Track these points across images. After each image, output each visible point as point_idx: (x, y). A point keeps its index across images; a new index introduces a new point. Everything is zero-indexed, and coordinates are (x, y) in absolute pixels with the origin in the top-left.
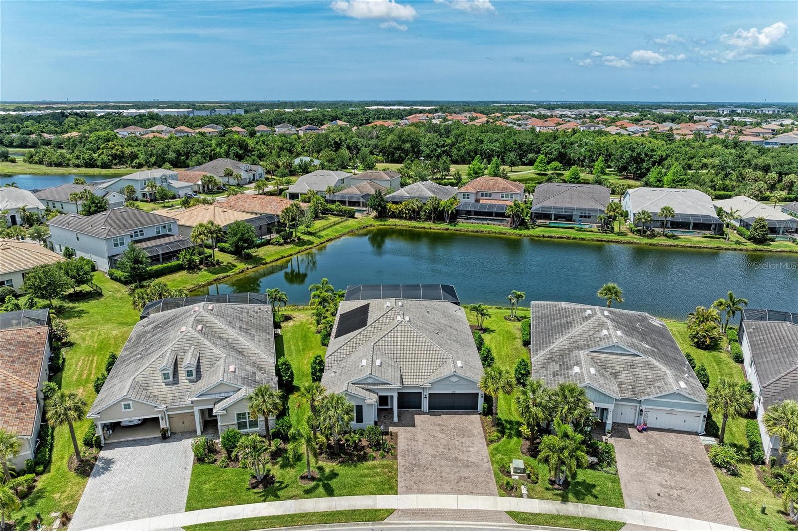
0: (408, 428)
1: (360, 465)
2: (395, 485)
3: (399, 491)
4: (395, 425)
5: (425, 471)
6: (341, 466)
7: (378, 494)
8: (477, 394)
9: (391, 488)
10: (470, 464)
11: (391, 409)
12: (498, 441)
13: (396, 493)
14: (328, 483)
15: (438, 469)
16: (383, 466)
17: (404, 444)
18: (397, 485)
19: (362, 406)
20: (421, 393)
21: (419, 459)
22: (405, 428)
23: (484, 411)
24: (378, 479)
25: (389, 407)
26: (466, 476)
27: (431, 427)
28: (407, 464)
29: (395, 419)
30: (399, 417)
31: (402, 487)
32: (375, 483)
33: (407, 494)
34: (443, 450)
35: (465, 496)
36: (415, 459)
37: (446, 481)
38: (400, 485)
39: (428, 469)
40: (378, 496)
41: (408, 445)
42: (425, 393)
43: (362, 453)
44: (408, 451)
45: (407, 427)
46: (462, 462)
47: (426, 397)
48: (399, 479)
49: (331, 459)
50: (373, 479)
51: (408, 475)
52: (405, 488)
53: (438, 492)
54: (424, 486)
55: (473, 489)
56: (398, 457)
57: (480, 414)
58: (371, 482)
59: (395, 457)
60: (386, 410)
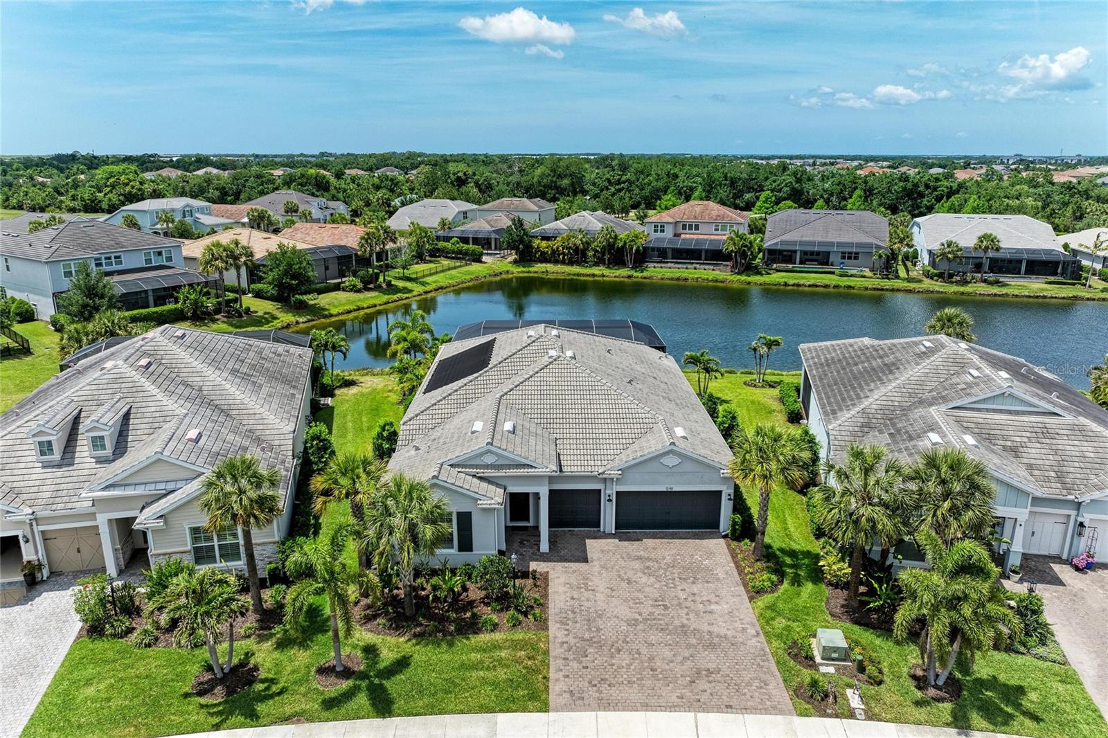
0: (572, 564)
1: (461, 642)
2: (542, 688)
3: (552, 704)
4: (544, 558)
5: (612, 657)
6: (417, 644)
7: (501, 711)
8: (720, 492)
9: (533, 697)
10: (716, 640)
11: (536, 528)
12: (773, 591)
13: (545, 709)
14: (381, 685)
15: (644, 650)
16: (515, 645)
17: (562, 597)
18: (547, 689)
19: (471, 513)
20: (600, 490)
21: (599, 630)
22: (567, 564)
23: (734, 530)
24: (502, 674)
25: (531, 523)
26: (712, 666)
27: (621, 562)
28: (572, 641)
29: (544, 546)
30: (552, 542)
31: (560, 695)
32: (495, 684)
33: (572, 710)
34: (651, 609)
35: (713, 717)
36: (589, 629)
37: (665, 678)
38: (555, 688)
39: (619, 651)
40: (502, 718)
41: (572, 598)
42: (608, 492)
43: (468, 614)
44: (574, 612)
45: (570, 561)
46: (698, 636)
47: (610, 500)
48: (552, 675)
49: (397, 629)
50: (490, 675)
51: (575, 665)
52: (567, 695)
53: (646, 707)
54: (613, 691)
55: (731, 698)
56: (550, 624)
57: (725, 537)
58: (484, 681)
59: (543, 624)
60: (526, 528)
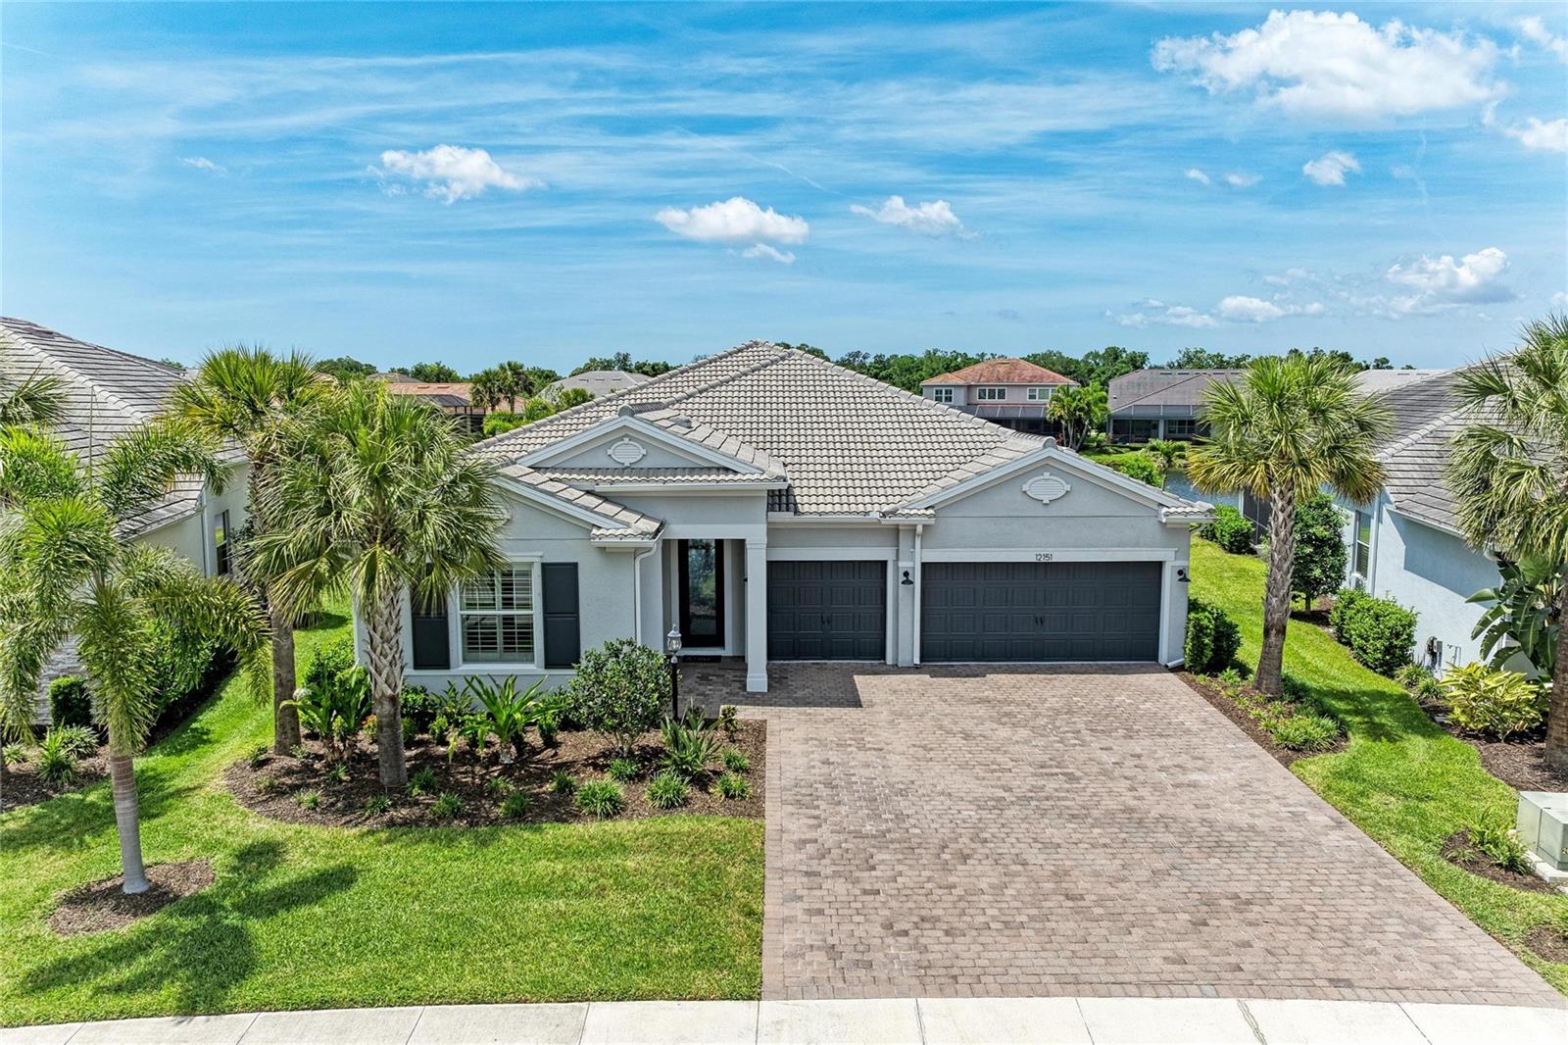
0: (819, 709)
1: (516, 840)
2: (741, 936)
3: (770, 978)
4: (755, 699)
5: (946, 868)
6: (389, 841)
7: (602, 995)
8: (1159, 566)
9: (711, 958)
10: (1231, 836)
12: (1333, 749)
13: (752, 992)
15: (1034, 856)
16: (664, 844)
17: (801, 761)
18: (756, 941)
19: (575, 565)
20: (884, 563)
21: (900, 817)
22: (809, 710)
23: (1198, 649)
24: (618, 905)
25: (728, 651)
26: (1245, 889)
27: (939, 706)
28: (827, 837)
29: (757, 678)
30: (775, 679)
31: (795, 955)
32: (596, 929)
33: (836, 994)
34: (1032, 781)
35: (1299, 1010)
36: (876, 816)
37: (1114, 916)
38: (778, 941)
39: (965, 858)
40: (602, 1013)
41: (827, 762)
42: (904, 565)
43: (549, 787)
44: (829, 785)
45: (821, 705)
46: (1174, 827)
47: (908, 582)
48: (772, 906)
49: (350, 808)
50: (585, 907)
51: (841, 887)
52: (821, 956)
53: (1074, 985)
54: (959, 945)
55: (1337, 960)
56: (768, 806)
57: (1176, 670)
58: (562, 922)
59: (746, 802)
60: (717, 659)
